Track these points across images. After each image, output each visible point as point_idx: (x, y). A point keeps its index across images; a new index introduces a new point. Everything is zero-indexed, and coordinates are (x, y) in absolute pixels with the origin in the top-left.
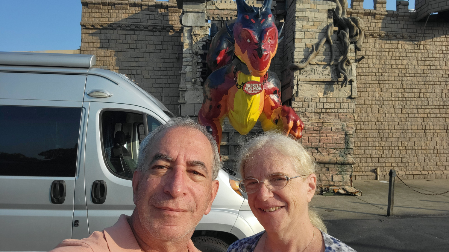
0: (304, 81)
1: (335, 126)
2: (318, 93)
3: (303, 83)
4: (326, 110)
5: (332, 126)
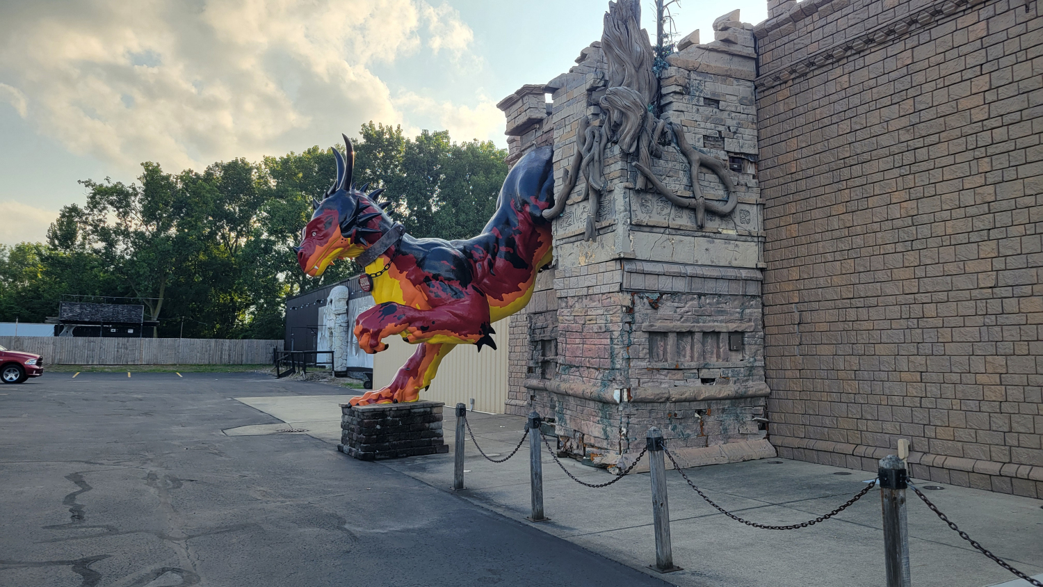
1: (598, 321)
2: (579, 258)
4: (588, 290)
5: (594, 322)
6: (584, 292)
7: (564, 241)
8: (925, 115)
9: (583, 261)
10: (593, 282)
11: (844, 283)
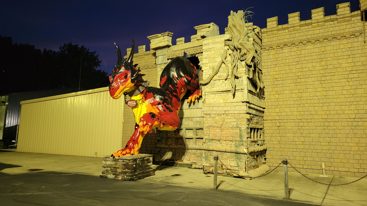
0: (209, 92)
1: (232, 123)
2: (219, 100)
3: (208, 93)
4: (225, 112)
5: (230, 124)
6: (223, 112)
7: (210, 93)
8: (329, 67)
9: (221, 101)
10: (229, 109)
11: (298, 114)
